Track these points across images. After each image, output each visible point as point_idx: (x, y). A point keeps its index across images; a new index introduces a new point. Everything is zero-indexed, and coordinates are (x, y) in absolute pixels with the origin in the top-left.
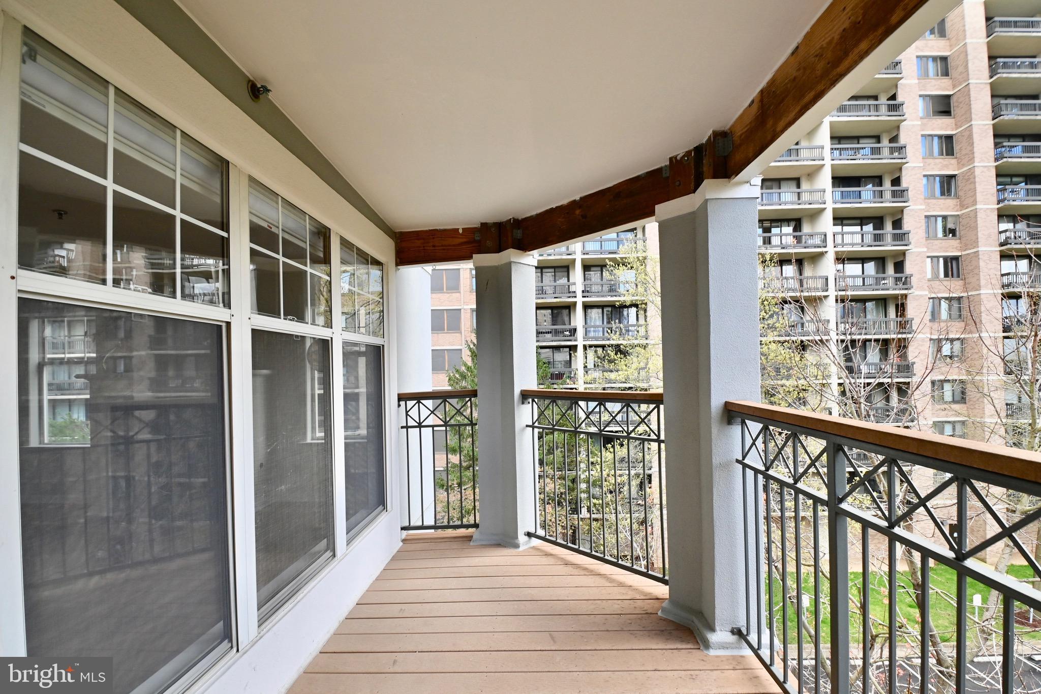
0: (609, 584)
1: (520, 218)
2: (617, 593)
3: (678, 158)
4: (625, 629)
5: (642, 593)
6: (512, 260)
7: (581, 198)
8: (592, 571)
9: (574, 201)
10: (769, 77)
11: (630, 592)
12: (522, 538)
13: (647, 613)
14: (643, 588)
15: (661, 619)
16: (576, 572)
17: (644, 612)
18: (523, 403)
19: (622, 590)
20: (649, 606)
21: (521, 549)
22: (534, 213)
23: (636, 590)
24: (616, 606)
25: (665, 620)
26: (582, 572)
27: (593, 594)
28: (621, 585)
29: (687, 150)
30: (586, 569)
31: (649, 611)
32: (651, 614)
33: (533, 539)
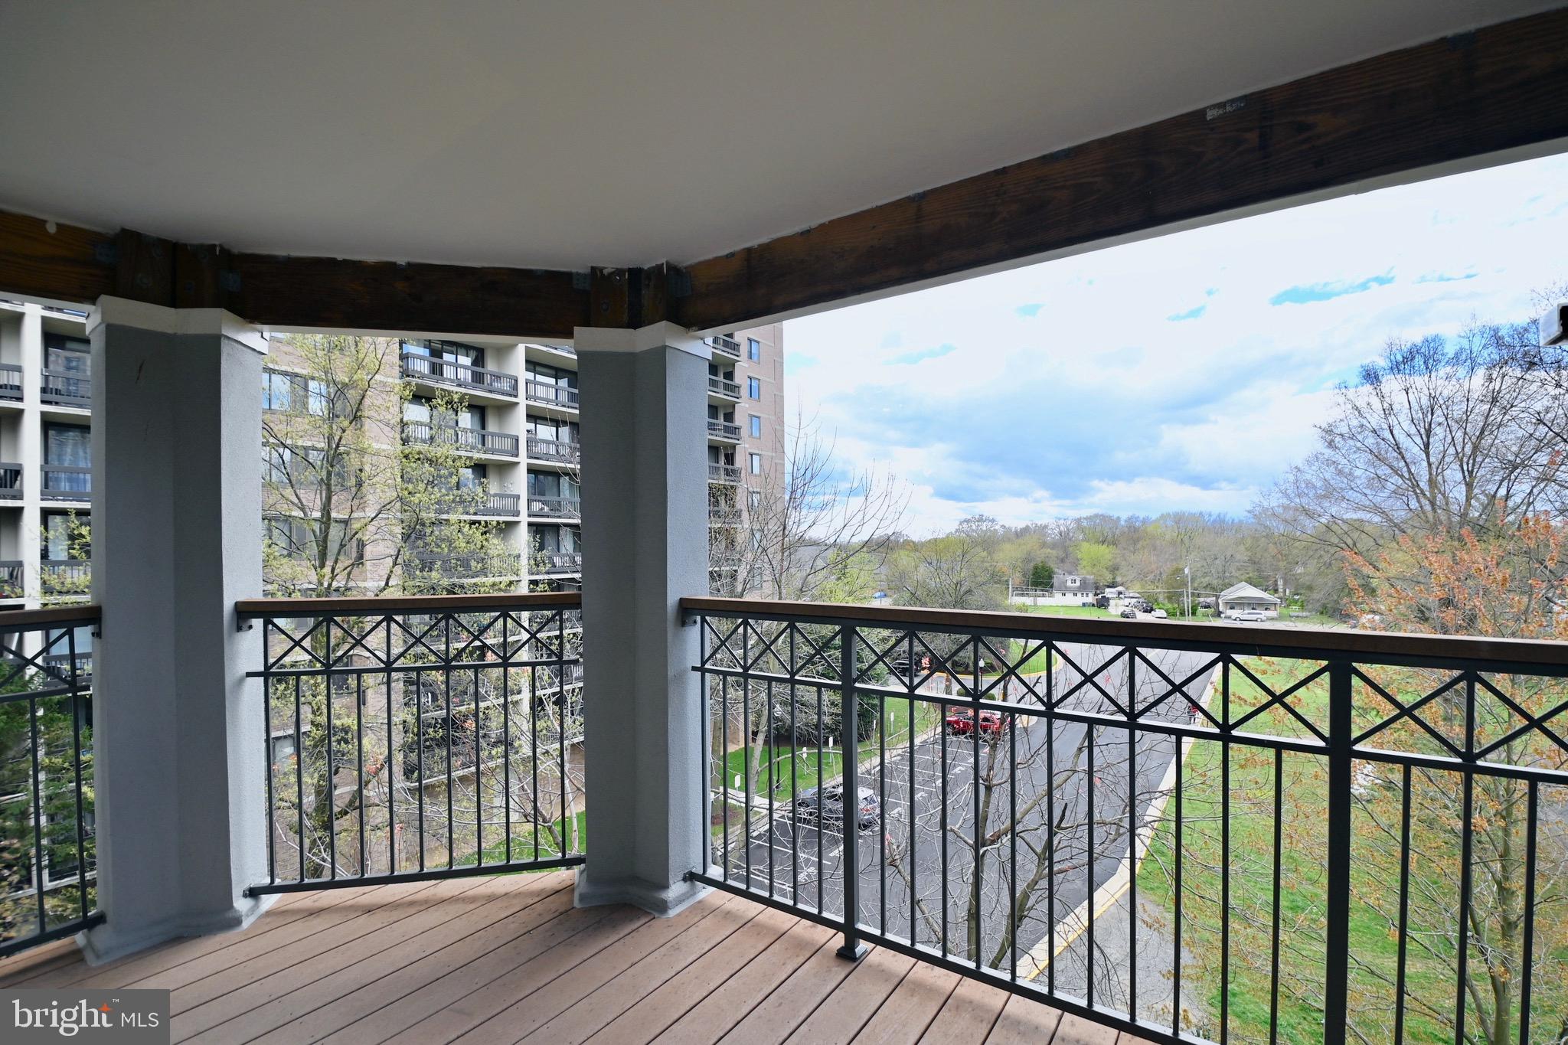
0: (472, 906)
1: (235, 251)
2: (496, 912)
3: (605, 272)
4: (552, 945)
5: (531, 894)
6: (224, 332)
7: (409, 264)
8: (426, 901)
9: (394, 264)
10: (764, 239)
11: (515, 901)
12: (241, 904)
13: (561, 914)
14: (526, 887)
15: (585, 911)
16: (396, 915)
17: (557, 914)
18: (239, 629)
19: (498, 904)
20: (557, 904)
21: (246, 924)
22: (281, 252)
23: (519, 895)
24: (512, 926)
25: (590, 909)
26: (413, 910)
27: (461, 928)
28: (491, 898)
29: (619, 267)
30: (412, 904)
31: (562, 909)
32: (566, 911)
33: (264, 897)
